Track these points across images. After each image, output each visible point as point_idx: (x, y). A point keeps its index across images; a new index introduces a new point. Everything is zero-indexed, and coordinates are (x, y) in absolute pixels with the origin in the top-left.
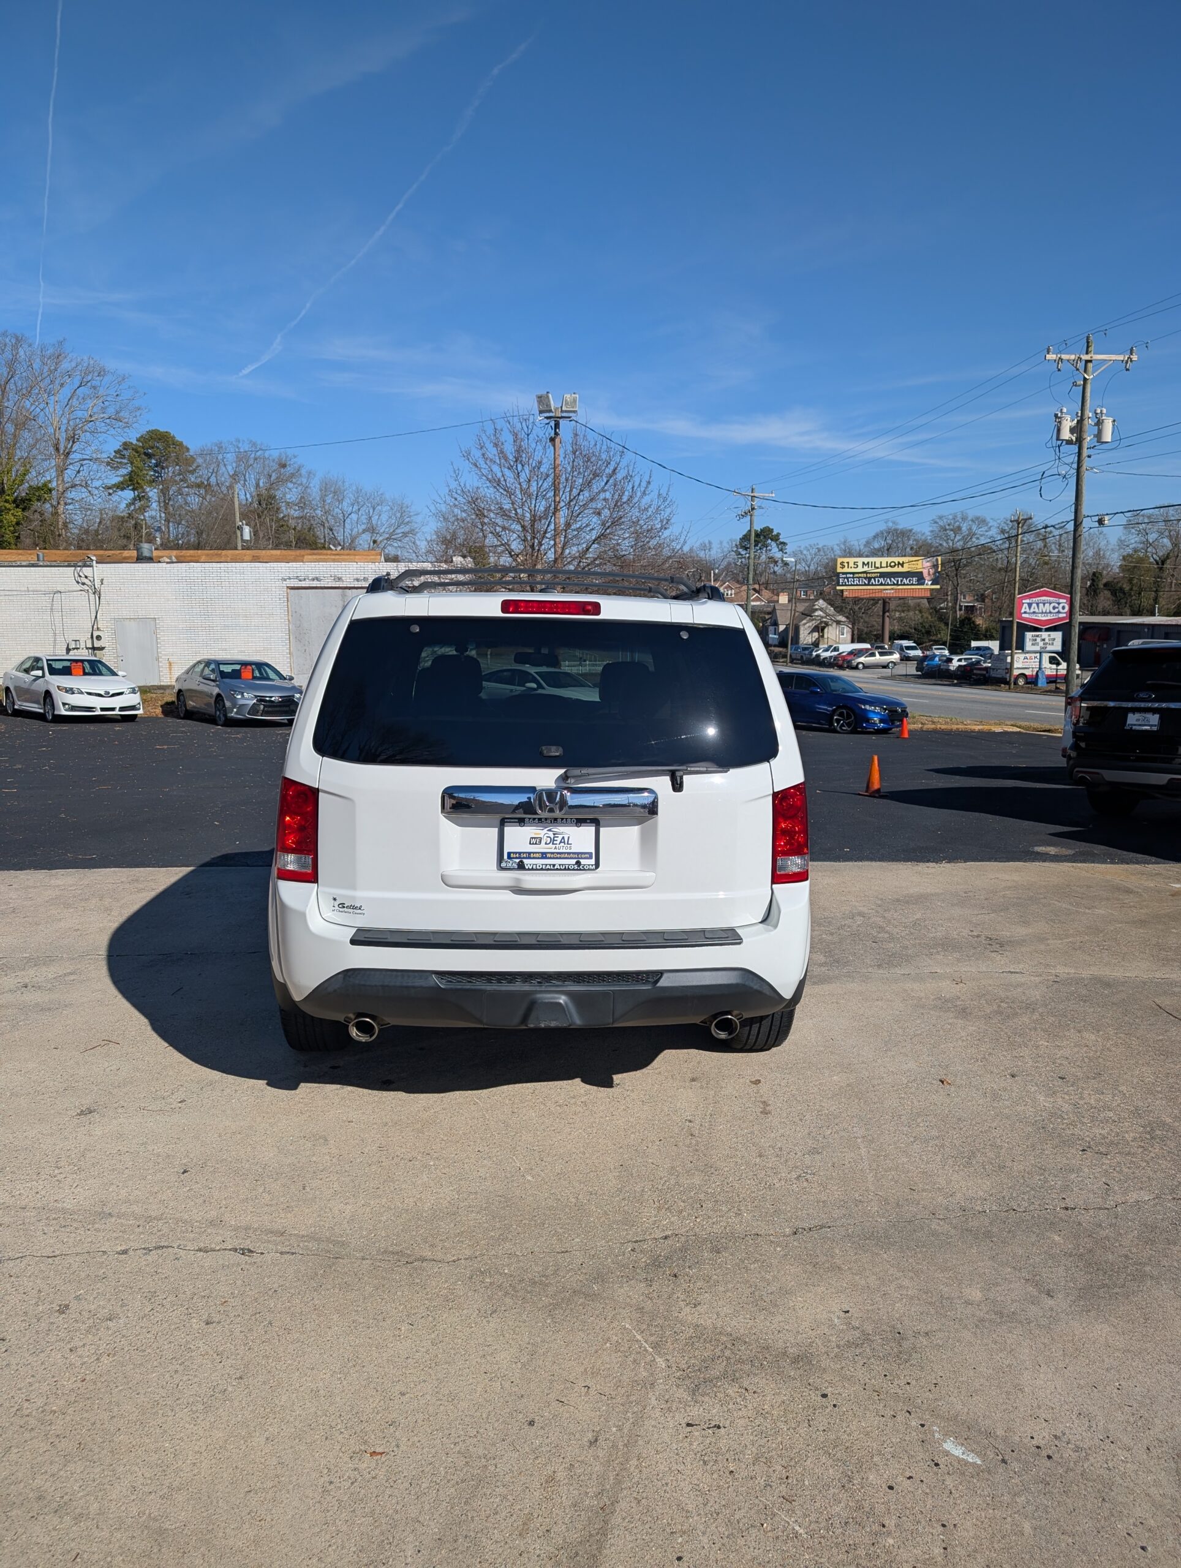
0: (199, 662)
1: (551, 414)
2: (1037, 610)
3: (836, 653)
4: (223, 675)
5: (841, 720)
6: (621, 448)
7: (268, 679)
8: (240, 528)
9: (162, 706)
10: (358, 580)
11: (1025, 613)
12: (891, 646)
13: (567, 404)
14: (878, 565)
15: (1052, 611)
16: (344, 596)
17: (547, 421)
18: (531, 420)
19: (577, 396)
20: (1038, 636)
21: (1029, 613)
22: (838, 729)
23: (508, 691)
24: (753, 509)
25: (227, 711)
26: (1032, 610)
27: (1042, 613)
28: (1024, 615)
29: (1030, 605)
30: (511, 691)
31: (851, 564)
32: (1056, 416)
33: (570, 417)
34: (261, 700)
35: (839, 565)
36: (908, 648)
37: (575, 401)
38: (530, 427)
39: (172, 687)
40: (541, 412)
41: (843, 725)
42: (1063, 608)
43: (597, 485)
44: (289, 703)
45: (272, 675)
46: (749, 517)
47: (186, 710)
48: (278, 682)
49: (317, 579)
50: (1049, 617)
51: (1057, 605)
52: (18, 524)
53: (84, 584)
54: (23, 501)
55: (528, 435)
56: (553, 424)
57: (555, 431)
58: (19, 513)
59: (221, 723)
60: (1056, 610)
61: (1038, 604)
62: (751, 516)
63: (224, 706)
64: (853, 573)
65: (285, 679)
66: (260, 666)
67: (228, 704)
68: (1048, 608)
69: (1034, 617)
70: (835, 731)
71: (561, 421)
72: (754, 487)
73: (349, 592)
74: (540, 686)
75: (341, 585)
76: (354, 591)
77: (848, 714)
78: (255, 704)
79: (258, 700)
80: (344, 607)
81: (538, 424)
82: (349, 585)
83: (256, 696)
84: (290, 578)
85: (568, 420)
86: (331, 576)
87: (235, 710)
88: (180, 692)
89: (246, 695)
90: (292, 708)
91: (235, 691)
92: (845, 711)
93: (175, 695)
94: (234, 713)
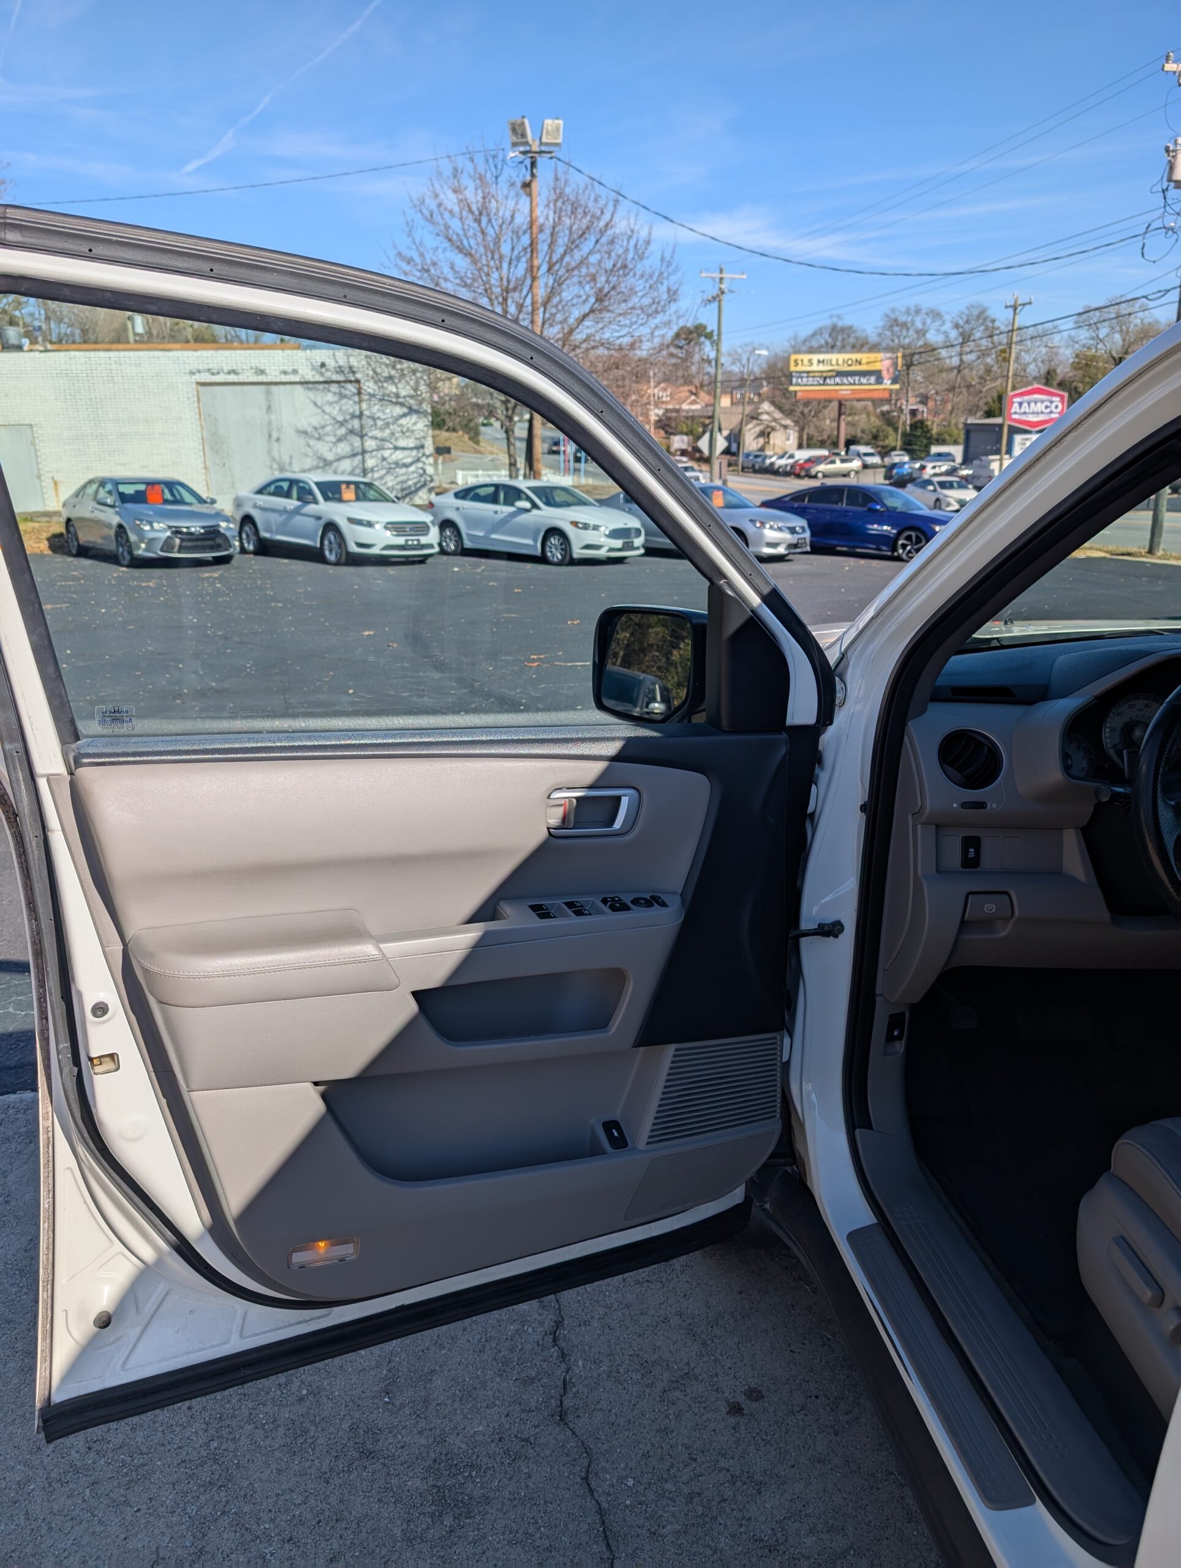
0: (91, 482)
1: (528, 148)
2: (1027, 410)
3: (791, 461)
4: (124, 498)
5: (907, 545)
6: (614, 195)
7: (181, 502)
9: (48, 539)
10: (285, 373)
11: (1015, 413)
12: (847, 452)
13: (548, 133)
14: (834, 362)
15: (1044, 411)
16: (268, 394)
17: (522, 157)
18: (500, 157)
19: (561, 122)
20: (1027, 439)
21: (1020, 414)
22: (905, 556)
23: (492, 513)
24: (723, 293)
25: (133, 546)
26: (1023, 410)
27: (1033, 413)
28: (1015, 416)
29: (1021, 404)
30: (496, 512)
31: (806, 362)
32: (1167, 150)
33: (550, 152)
34: (177, 532)
35: (792, 363)
36: (866, 455)
37: (558, 129)
38: (499, 166)
39: (57, 514)
40: (514, 145)
41: (910, 551)
42: (1056, 407)
43: (588, 245)
44: (212, 536)
45: (188, 497)
46: (716, 304)
47: (79, 546)
48: (197, 508)
49: (234, 372)
50: (1041, 418)
51: (1049, 404)
55: (497, 178)
56: (528, 162)
57: (532, 172)
59: (126, 563)
60: (1049, 410)
61: (1029, 403)
62: (720, 301)
63: (128, 540)
64: (808, 372)
65: (205, 502)
66: (171, 485)
67: (133, 537)
68: (1040, 407)
69: (1024, 418)
71: (541, 160)
72: (723, 267)
73: (274, 388)
74: (535, 506)
75: (265, 380)
76: (281, 387)
77: (917, 537)
78: (169, 537)
79: (173, 533)
80: (269, 408)
81: (509, 162)
82: (274, 380)
83: (170, 527)
84: (199, 371)
85: (549, 155)
86: (251, 368)
87: (143, 546)
88: (69, 520)
89: (156, 525)
90: (219, 541)
91: (141, 520)
92: (913, 534)
93: (64, 525)
94: (141, 551)
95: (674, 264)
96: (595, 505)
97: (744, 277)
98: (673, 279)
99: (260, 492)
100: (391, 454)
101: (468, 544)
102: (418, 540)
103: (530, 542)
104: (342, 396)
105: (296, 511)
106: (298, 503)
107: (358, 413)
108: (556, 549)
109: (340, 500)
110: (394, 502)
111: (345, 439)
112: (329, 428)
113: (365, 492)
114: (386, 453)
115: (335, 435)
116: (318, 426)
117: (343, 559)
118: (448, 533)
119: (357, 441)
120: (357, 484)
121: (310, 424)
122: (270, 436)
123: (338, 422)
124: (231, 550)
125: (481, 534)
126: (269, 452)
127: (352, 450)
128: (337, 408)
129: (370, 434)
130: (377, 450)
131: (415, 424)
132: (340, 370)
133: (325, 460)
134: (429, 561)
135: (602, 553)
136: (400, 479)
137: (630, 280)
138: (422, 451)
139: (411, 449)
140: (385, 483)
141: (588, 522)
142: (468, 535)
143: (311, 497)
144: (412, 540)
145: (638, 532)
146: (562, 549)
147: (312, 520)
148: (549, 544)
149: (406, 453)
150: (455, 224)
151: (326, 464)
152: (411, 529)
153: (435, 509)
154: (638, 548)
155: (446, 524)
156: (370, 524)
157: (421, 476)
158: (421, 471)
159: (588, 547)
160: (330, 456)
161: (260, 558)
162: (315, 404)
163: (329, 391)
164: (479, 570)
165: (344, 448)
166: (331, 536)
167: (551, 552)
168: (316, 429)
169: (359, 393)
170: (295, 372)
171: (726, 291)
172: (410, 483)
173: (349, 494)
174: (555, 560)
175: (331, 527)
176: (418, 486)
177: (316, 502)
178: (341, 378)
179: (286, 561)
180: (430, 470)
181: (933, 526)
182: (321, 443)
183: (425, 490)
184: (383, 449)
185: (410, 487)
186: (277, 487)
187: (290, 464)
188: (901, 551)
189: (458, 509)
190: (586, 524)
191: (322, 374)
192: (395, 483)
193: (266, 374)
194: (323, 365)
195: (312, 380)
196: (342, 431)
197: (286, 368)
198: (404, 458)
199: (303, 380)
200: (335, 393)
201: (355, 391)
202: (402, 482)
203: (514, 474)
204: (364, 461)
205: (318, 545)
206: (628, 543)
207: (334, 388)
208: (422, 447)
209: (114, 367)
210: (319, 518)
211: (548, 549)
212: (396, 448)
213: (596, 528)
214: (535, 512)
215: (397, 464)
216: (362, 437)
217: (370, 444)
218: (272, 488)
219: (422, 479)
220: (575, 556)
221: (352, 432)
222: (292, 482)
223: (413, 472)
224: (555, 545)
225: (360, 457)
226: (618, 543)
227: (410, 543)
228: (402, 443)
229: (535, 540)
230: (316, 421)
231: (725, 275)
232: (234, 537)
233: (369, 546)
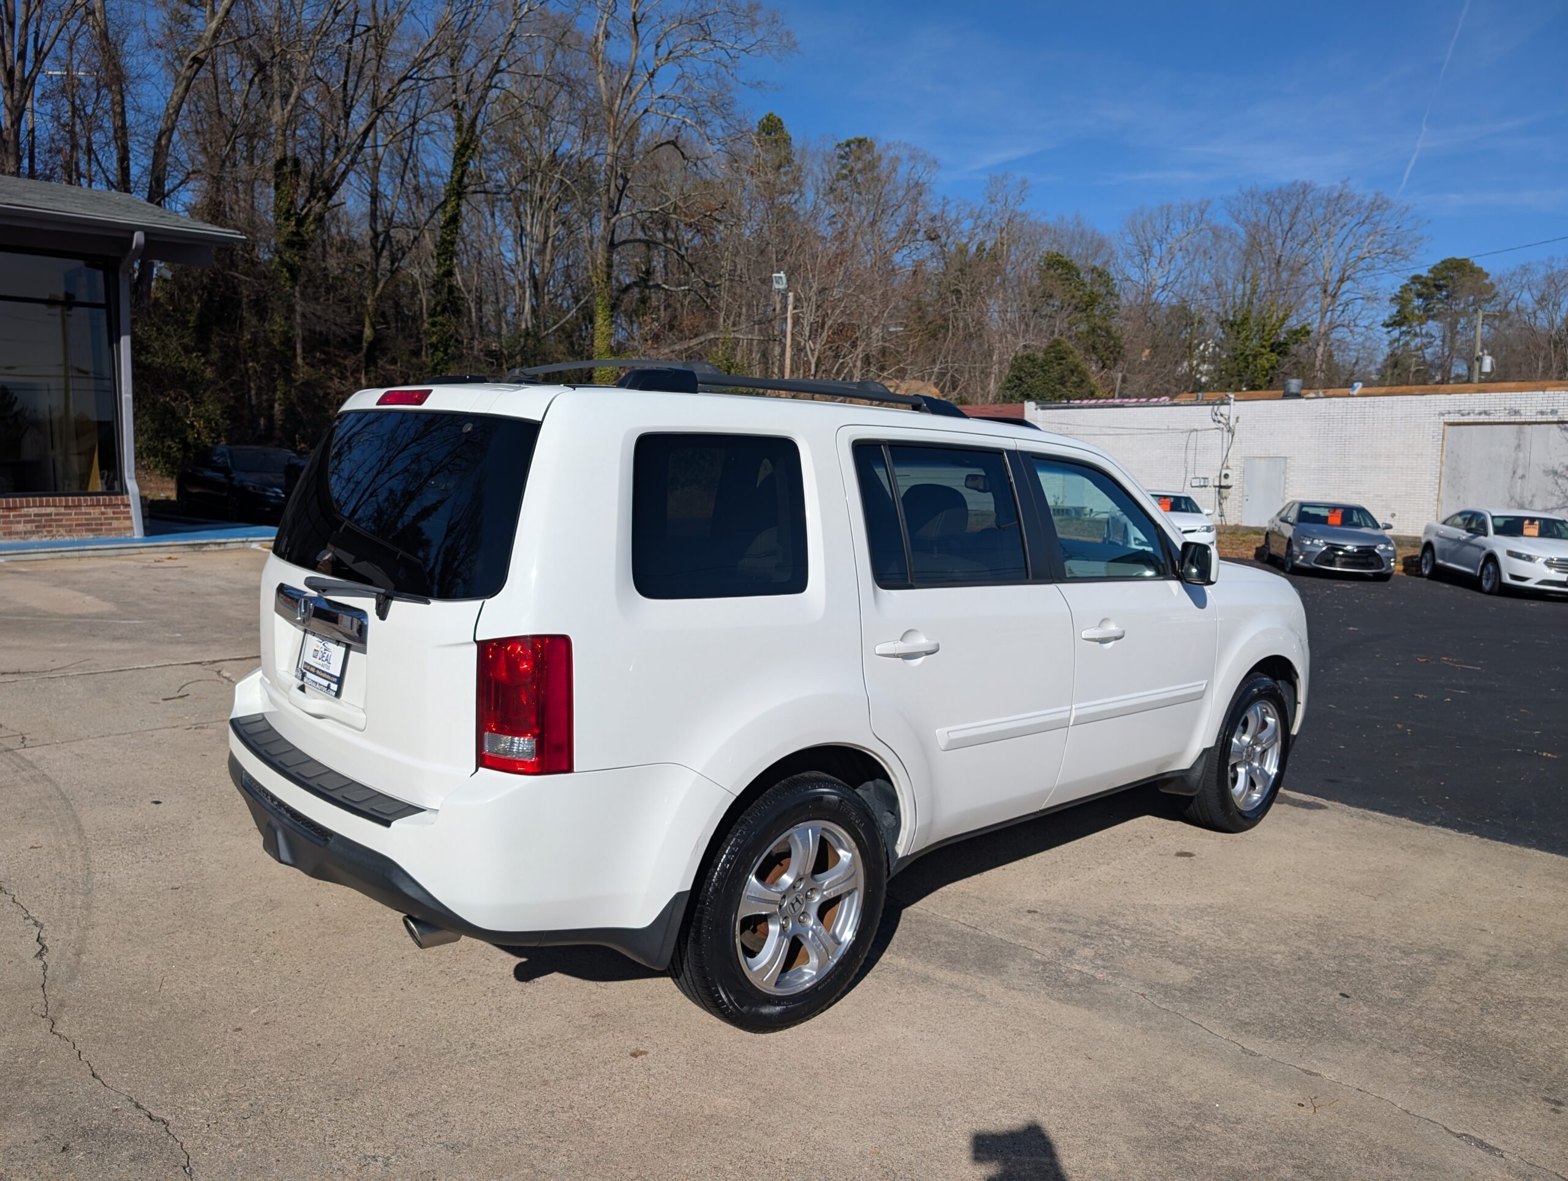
4: (1307, 518)
7: (1356, 525)
8: (1480, 359)
10: (1542, 413)
16: (1520, 432)
25: (1297, 557)
34: (1333, 548)
39: (1263, 529)
44: (1366, 555)
45: (1363, 522)
48: (1365, 530)
49: (1486, 413)
52: (1273, 368)
53: (1219, 422)
54: (1280, 344)
58: (1274, 357)
59: (1288, 570)
63: (1293, 551)
65: (1378, 527)
67: (1296, 548)
73: (1526, 427)
75: (1518, 420)
76: (1536, 426)
78: (1324, 552)
79: (1329, 548)
80: (1519, 446)
82: (1528, 420)
83: (1327, 544)
84: (1449, 413)
86: (1505, 409)
87: (1301, 557)
88: (1267, 534)
89: (1316, 541)
90: (1371, 560)
91: (1308, 537)
94: (1299, 561)
99: (1444, 523)
105: (1470, 542)
106: (1472, 535)
113: (1550, 529)
117: (1496, 589)
120: (1542, 521)
124: (1390, 570)
143: (1483, 530)
147: (1477, 550)
156: (1529, 558)
161: (1430, 582)
166: (1490, 566)
170: (1554, 412)
173: (1532, 530)
175: (1491, 558)
177: (1486, 534)
179: (1447, 586)
186: (1461, 518)
187: (1532, 503)
193: (1521, 415)
197: (1544, 408)
199: (1561, 420)
205: (1477, 574)
210: (1484, 549)
218: (1457, 519)
222: (1478, 515)
232: (1389, 558)
233: (1524, 579)
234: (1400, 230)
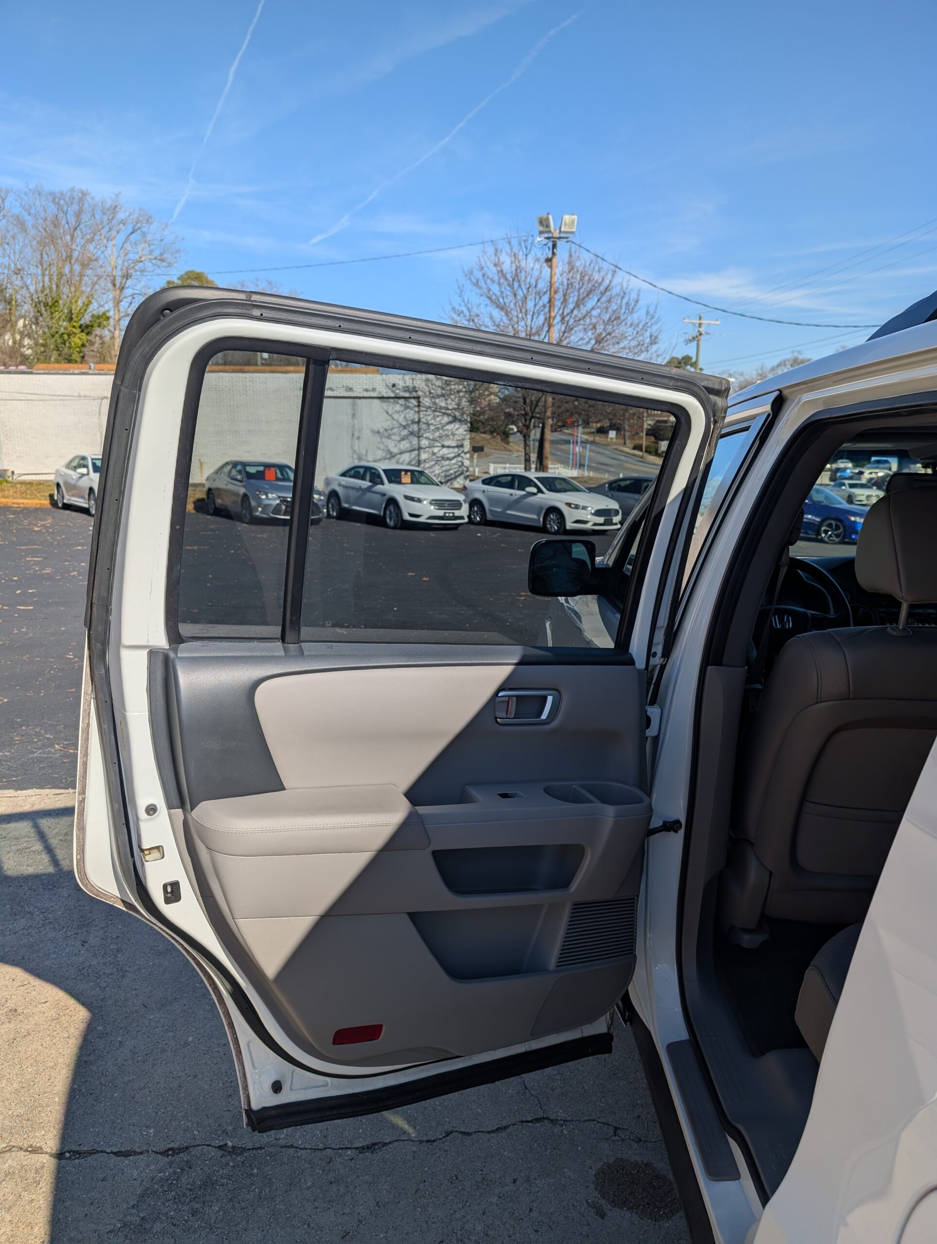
0: (227, 464)
1: (550, 235)
4: (249, 476)
5: (828, 531)
6: (613, 268)
7: (288, 480)
9: (196, 502)
10: (367, 390)
13: (565, 224)
16: (354, 405)
17: (547, 241)
18: (530, 241)
19: (576, 217)
22: (826, 539)
23: (508, 495)
24: (701, 334)
25: (253, 510)
30: (511, 495)
33: (567, 238)
34: (284, 501)
37: (573, 222)
38: (529, 248)
39: (203, 485)
40: (541, 233)
41: (830, 536)
43: (591, 303)
46: (695, 343)
47: (215, 508)
49: (331, 389)
52: (83, 345)
54: (87, 326)
55: (526, 255)
56: (550, 245)
57: (553, 251)
58: (84, 336)
59: (247, 521)
62: (698, 341)
63: (250, 505)
66: (282, 468)
67: (253, 503)
70: (822, 541)
71: (559, 243)
72: (702, 315)
73: (358, 401)
74: (540, 491)
75: (352, 395)
76: (363, 400)
77: (837, 525)
78: (278, 504)
79: (281, 501)
81: (537, 246)
82: (359, 395)
83: (279, 497)
85: (566, 240)
86: (343, 387)
87: (260, 509)
88: (209, 490)
89: (270, 495)
90: (312, 508)
91: (260, 492)
92: (833, 522)
93: (206, 493)
94: (259, 512)
95: (656, 317)
96: (585, 492)
97: (718, 323)
98: (655, 327)
99: (344, 474)
100: (439, 451)
101: (489, 517)
102: (453, 513)
103: (535, 517)
104: (407, 407)
105: (369, 489)
106: (369, 484)
107: (417, 420)
108: (554, 523)
109: (400, 483)
110: (438, 485)
111: (407, 438)
112: (395, 430)
113: (417, 477)
114: (436, 450)
115: (400, 435)
116: (387, 428)
117: (399, 525)
118: (476, 509)
119: (415, 441)
120: (412, 472)
121: (382, 427)
122: (353, 435)
123: (402, 426)
124: (321, 515)
125: (500, 510)
126: (352, 446)
127: (411, 446)
128: (402, 416)
129: (424, 436)
130: (429, 447)
131: (457, 429)
132: (406, 389)
133: (391, 453)
134: (460, 528)
135: (589, 526)
136: (444, 469)
137: (623, 328)
138: (462, 449)
139: (454, 447)
140: (433, 472)
141: (578, 503)
142: (490, 510)
143: (379, 480)
144: (449, 513)
145: (616, 513)
146: (558, 523)
147: (379, 496)
148: (549, 518)
149: (451, 450)
150: (495, 288)
151: (392, 456)
152: (449, 505)
153: (467, 490)
154: (616, 524)
155: (475, 503)
156: (419, 501)
157: (460, 467)
158: (460, 464)
159: (577, 522)
160: (395, 450)
161: (340, 522)
162: (387, 413)
163: (398, 403)
164: (495, 536)
165: (405, 445)
166: (392, 508)
167: (550, 524)
168: (386, 430)
169: (419, 406)
170: (374, 390)
171: (703, 333)
172: (452, 472)
173: (406, 479)
174: (553, 530)
175: (392, 502)
176: (457, 474)
177: (383, 484)
178: (407, 395)
179: (358, 524)
180: (467, 463)
181: (849, 517)
182: (389, 441)
183: (462, 477)
184: (434, 447)
185: (451, 474)
186: (355, 472)
187: (366, 455)
188: (823, 535)
189: (484, 491)
190: (577, 505)
191: (393, 392)
192: (440, 471)
193: (353, 391)
194: (394, 385)
195: (386, 396)
196: (405, 432)
197: (367, 387)
198: (448, 454)
199: (379, 396)
200: (402, 405)
201: (416, 404)
202: (446, 471)
203: (528, 468)
204: (419, 455)
205: (382, 514)
206: (608, 520)
207: (402, 401)
208: (462, 446)
209: (248, 384)
210: (384, 495)
211: (548, 522)
212: (443, 446)
213: (584, 508)
214: (540, 495)
215: (444, 458)
216: (419, 437)
217: (424, 443)
218: (353, 472)
219: (461, 469)
220: (568, 528)
221: (412, 433)
222: (367, 469)
223: (454, 464)
224: (553, 520)
225: (416, 452)
226: (601, 520)
227: (447, 515)
228: (447, 443)
229: (539, 516)
230: (387, 424)
231: (702, 321)
232: (323, 506)
233: (418, 516)
234: (163, 243)
